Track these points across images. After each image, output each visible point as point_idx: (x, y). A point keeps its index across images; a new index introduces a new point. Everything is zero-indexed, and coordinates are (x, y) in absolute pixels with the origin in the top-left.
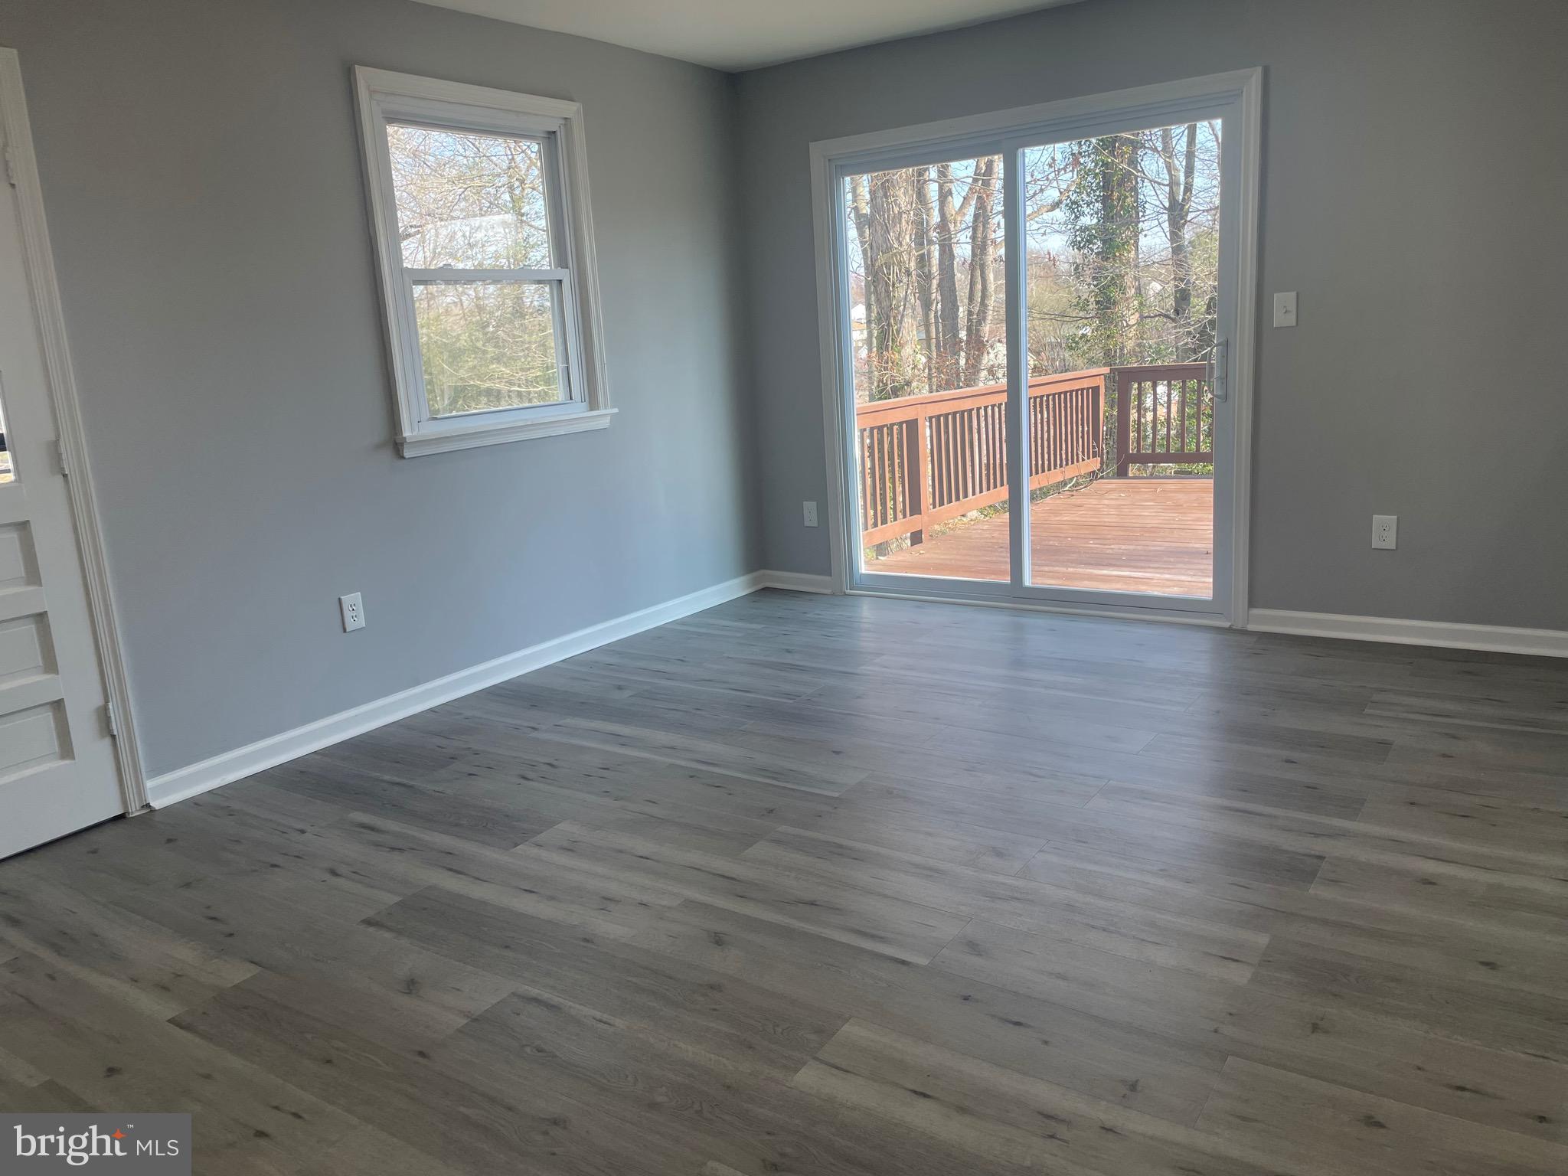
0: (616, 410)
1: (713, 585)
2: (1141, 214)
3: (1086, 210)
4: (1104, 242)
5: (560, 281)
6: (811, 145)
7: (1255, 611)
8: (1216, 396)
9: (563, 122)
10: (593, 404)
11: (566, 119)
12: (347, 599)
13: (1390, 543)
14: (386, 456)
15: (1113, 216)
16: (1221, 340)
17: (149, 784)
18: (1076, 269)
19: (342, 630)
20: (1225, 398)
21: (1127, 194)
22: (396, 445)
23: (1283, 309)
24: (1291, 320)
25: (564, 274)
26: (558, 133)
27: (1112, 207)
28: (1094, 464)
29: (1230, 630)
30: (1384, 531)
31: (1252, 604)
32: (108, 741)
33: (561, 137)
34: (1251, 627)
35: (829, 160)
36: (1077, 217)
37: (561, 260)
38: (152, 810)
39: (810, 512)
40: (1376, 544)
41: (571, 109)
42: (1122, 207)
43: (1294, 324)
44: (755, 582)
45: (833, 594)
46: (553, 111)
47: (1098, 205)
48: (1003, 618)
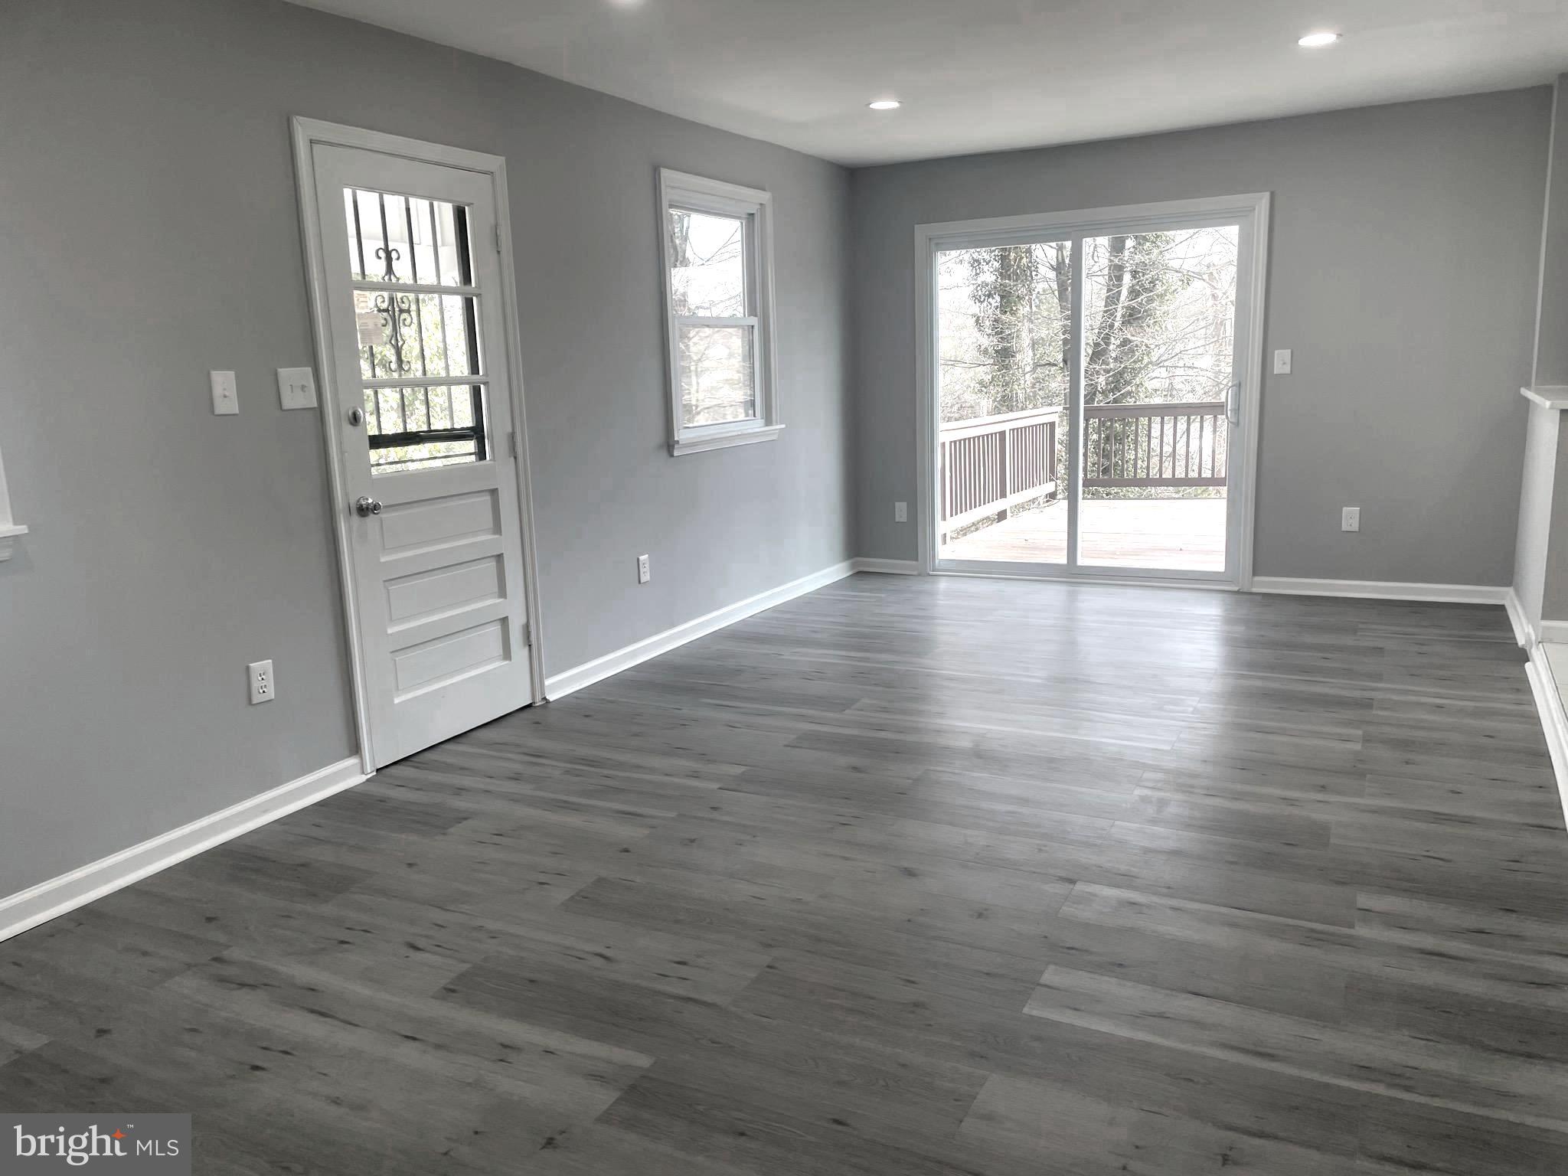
0: (783, 426)
1: (829, 566)
2: (1034, 273)
3: (986, 268)
4: (1002, 297)
5: (753, 326)
6: (916, 226)
7: (1257, 579)
8: (1231, 422)
9: (759, 207)
10: (768, 421)
11: (761, 204)
12: (642, 558)
13: (1355, 527)
14: (664, 453)
15: (1010, 275)
16: (1235, 383)
17: (547, 682)
18: (977, 321)
19: (637, 582)
20: (1237, 424)
21: (1023, 255)
22: (669, 444)
23: (1282, 362)
24: (1287, 369)
25: (754, 321)
26: (756, 215)
27: (1010, 266)
28: (1050, 487)
29: (1238, 592)
30: (1350, 518)
31: (1255, 573)
32: (527, 648)
33: (757, 219)
34: (1255, 590)
35: (930, 239)
36: (977, 274)
37: (752, 312)
38: (548, 702)
39: (901, 511)
40: (1345, 527)
41: (765, 197)
42: (1019, 267)
43: (1289, 372)
44: (853, 566)
45: (919, 575)
46: (755, 198)
47: (997, 265)
48: (1063, 588)
